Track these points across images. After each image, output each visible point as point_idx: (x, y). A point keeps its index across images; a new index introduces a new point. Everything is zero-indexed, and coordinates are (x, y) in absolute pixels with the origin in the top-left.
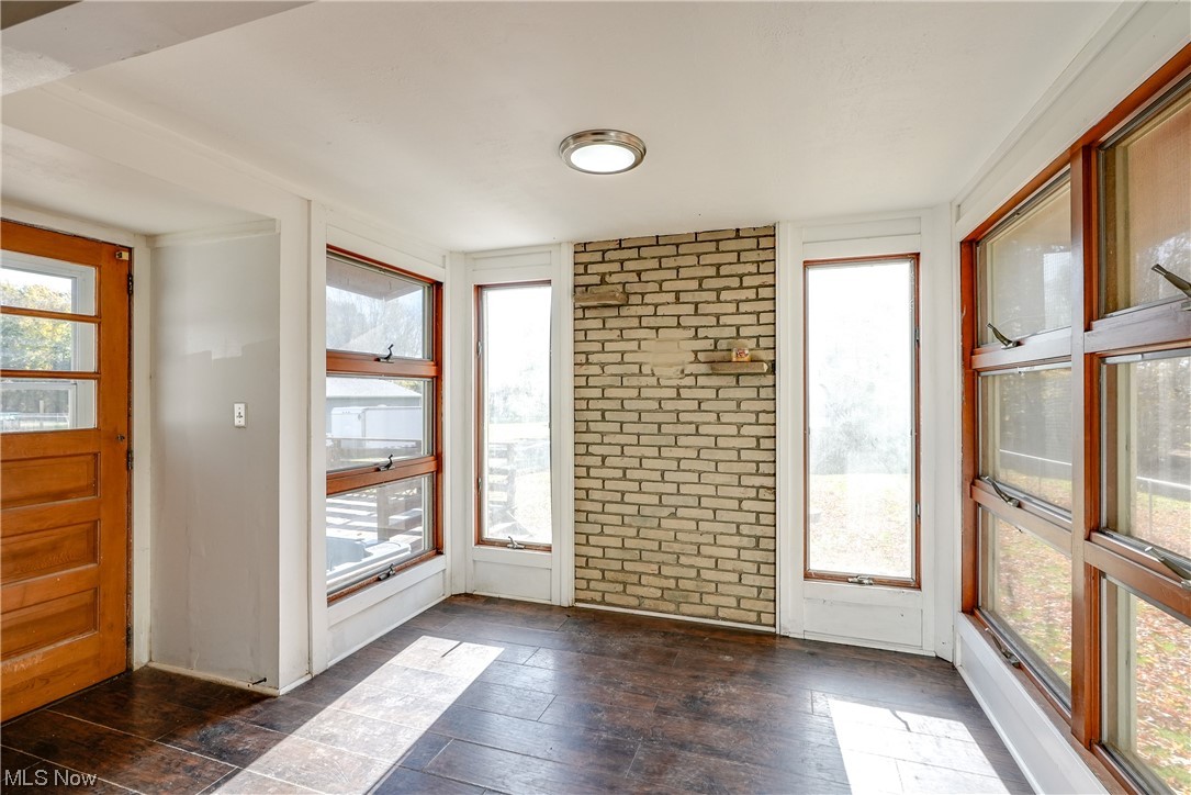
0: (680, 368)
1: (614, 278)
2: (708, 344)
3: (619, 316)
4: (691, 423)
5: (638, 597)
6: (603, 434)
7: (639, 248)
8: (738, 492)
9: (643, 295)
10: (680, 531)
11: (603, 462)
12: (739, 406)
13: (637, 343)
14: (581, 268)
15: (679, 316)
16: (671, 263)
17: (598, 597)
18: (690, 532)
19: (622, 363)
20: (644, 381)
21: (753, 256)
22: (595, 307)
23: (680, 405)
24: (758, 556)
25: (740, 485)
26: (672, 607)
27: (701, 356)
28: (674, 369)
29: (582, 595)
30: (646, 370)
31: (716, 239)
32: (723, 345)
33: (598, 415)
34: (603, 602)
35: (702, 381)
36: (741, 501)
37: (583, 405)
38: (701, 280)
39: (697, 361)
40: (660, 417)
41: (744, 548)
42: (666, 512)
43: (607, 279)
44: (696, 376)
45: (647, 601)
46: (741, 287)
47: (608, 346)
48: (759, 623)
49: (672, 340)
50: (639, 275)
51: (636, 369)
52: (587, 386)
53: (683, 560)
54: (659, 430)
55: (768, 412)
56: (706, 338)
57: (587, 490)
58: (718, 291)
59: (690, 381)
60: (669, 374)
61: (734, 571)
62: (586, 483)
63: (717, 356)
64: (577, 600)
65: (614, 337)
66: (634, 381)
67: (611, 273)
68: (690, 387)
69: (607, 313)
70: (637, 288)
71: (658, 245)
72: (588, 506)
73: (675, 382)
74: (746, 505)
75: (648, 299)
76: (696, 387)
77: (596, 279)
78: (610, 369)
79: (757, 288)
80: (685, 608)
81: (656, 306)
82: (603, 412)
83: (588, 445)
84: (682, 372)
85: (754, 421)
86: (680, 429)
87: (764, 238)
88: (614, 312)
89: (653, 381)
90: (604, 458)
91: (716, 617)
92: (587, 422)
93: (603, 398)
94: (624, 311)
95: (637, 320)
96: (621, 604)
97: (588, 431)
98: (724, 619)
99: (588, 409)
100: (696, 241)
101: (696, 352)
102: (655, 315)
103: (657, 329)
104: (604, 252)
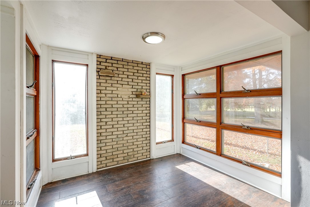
0: (129, 96)
1: (110, 68)
2: (135, 90)
3: (111, 80)
4: (131, 111)
5: (117, 161)
6: (106, 115)
7: (117, 61)
8: (142, 127)
9: (118, 74)
10: (128, 140)
11: (106, 124)
12: (142, 106)
13: (116, 88)
14: (99, 63)
15: (128, 82)
16: (126, 67)
17: (104, 165)
18: (131, 139)
19: (112, 93)
20: (118, 99)
21: (145, 69)
22: (104, 76)
23: (128, 106)
24: (146, 142)
25: (143, 125)
26: (126, 161)
27: (134, 93)
28: (127, 96)
29: (99, 167)
30: (119, 96)
31: (137, 63)
32: (139, 90)
33: (104, 110)
34: (106, 166)
35: (134, 99)
36: (143, 129)
37: (99, 106)
38: (134, 73)
39: (133, 94)
40: (123, 109)
41: (143, 141)
42: (125, 135)
43: (107, 67)
44: (132, 98)
45: (119, 162)
46: (143, 76)
47: (108, 88)
48: (147, 158)
49: (126, 88)
50: (117, 69)
51: (116, 96)
52: (101, 100)
53: (129, 147)
54: (123, 113)
55: (148, 107)
56: (135, 88)
57: (101, 133)
58: (138, 77)
59: (131, 99)
60: (126, 97)
61: (141, 147)
62: (100, 131)
63: (138, 93)
64: (98, 169)
65: (110, 86)
66: (116, 99)
67: (108, 66)
68: (131, 101)
69: (107, 78)
70: (117, 72)
71: (123, 61)
72: (101, 138)
73: (127, 100)
74: (144, 130)
75: (120, 76)
76: (132, 101)
77: (104, 67)
78: (108, 95)
79: (146, 77)
80: (130, 160)
81: (122, 78)
82: (106, 108)
83: (101, 119)
84: (129, 97)
85: (145, 109)
86: (129, 112)
87: (148, 65)
88: (110, 78)
89: (121, 99)
90: (106, 122)
91: (138, 160)
92: (101, 112)
93: (106, 104)
94: (113, 78)
95: (116, 81)
96: (112, 165)
97: (101, 115)
98: (139, 160)
99: (101, 108)
100: (132, 63)
101: (132, 92)
102: (122, 81)
103: (122, 85)
104: (106, 59)
